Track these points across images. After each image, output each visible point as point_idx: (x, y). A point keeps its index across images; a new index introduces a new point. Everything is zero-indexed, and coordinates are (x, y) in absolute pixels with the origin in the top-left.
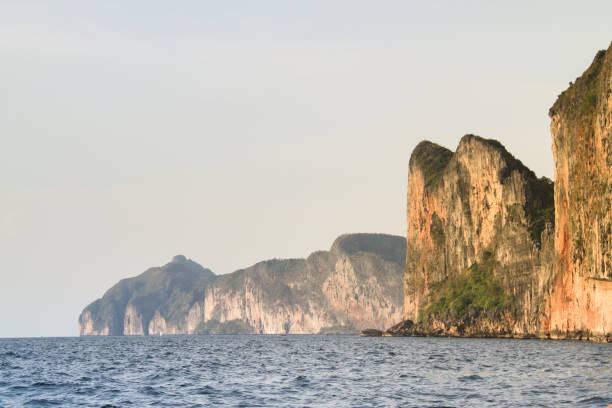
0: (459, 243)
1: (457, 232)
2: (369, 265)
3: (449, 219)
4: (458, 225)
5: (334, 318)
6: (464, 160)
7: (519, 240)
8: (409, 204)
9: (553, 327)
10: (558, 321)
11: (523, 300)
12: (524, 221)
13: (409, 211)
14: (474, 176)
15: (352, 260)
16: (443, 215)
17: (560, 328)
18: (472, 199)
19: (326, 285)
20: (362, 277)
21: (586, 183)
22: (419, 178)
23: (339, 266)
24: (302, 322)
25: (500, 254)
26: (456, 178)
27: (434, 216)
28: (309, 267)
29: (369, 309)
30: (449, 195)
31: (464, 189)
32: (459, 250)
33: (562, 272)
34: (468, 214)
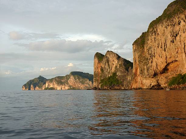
0: (107, 72)
1: (106, 70)
2: (77, 77)
3: (105, 67)
4: (107, 68)
5: (70, 87)
6: (108, 56)
7: (123, 71)
8: (94, 64)
9: (133, 87)
10: (134, 86)
11: (124, 82)
12: (123, 67)
13: (94, 66)
14: (110, 59)
15: (74, 76)
16: (103, 66)
17: (135, 87)
18: (110, 63)
19: (69, 81)
20: (76, 79)
21: (143, 58)
22: (97, 60)
23: (71, 77)
24: (64, 88)
25: (118, 74)
26: (106, 59)
27: (101, 66)
28: (65, 78)
29: (77, 85)
30: (104, 62)
31: (108, 61)
32: (107, 73)
33: (136, 77)
34: (109, 66)
